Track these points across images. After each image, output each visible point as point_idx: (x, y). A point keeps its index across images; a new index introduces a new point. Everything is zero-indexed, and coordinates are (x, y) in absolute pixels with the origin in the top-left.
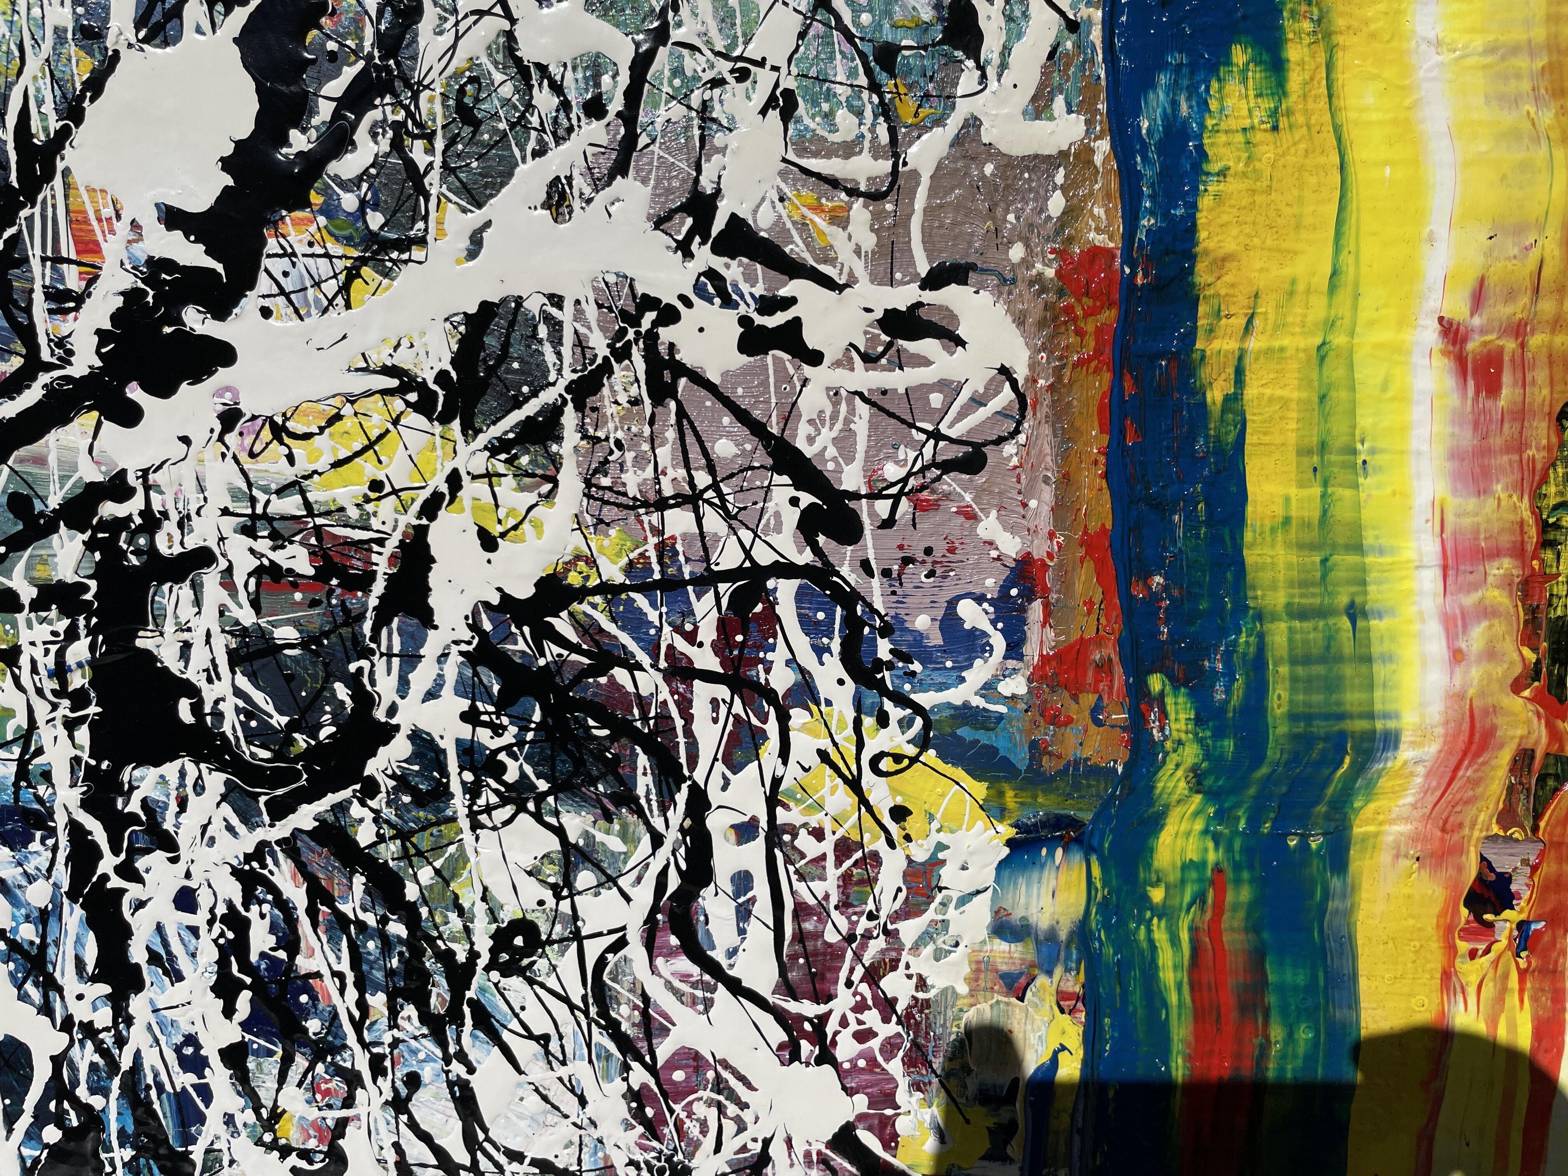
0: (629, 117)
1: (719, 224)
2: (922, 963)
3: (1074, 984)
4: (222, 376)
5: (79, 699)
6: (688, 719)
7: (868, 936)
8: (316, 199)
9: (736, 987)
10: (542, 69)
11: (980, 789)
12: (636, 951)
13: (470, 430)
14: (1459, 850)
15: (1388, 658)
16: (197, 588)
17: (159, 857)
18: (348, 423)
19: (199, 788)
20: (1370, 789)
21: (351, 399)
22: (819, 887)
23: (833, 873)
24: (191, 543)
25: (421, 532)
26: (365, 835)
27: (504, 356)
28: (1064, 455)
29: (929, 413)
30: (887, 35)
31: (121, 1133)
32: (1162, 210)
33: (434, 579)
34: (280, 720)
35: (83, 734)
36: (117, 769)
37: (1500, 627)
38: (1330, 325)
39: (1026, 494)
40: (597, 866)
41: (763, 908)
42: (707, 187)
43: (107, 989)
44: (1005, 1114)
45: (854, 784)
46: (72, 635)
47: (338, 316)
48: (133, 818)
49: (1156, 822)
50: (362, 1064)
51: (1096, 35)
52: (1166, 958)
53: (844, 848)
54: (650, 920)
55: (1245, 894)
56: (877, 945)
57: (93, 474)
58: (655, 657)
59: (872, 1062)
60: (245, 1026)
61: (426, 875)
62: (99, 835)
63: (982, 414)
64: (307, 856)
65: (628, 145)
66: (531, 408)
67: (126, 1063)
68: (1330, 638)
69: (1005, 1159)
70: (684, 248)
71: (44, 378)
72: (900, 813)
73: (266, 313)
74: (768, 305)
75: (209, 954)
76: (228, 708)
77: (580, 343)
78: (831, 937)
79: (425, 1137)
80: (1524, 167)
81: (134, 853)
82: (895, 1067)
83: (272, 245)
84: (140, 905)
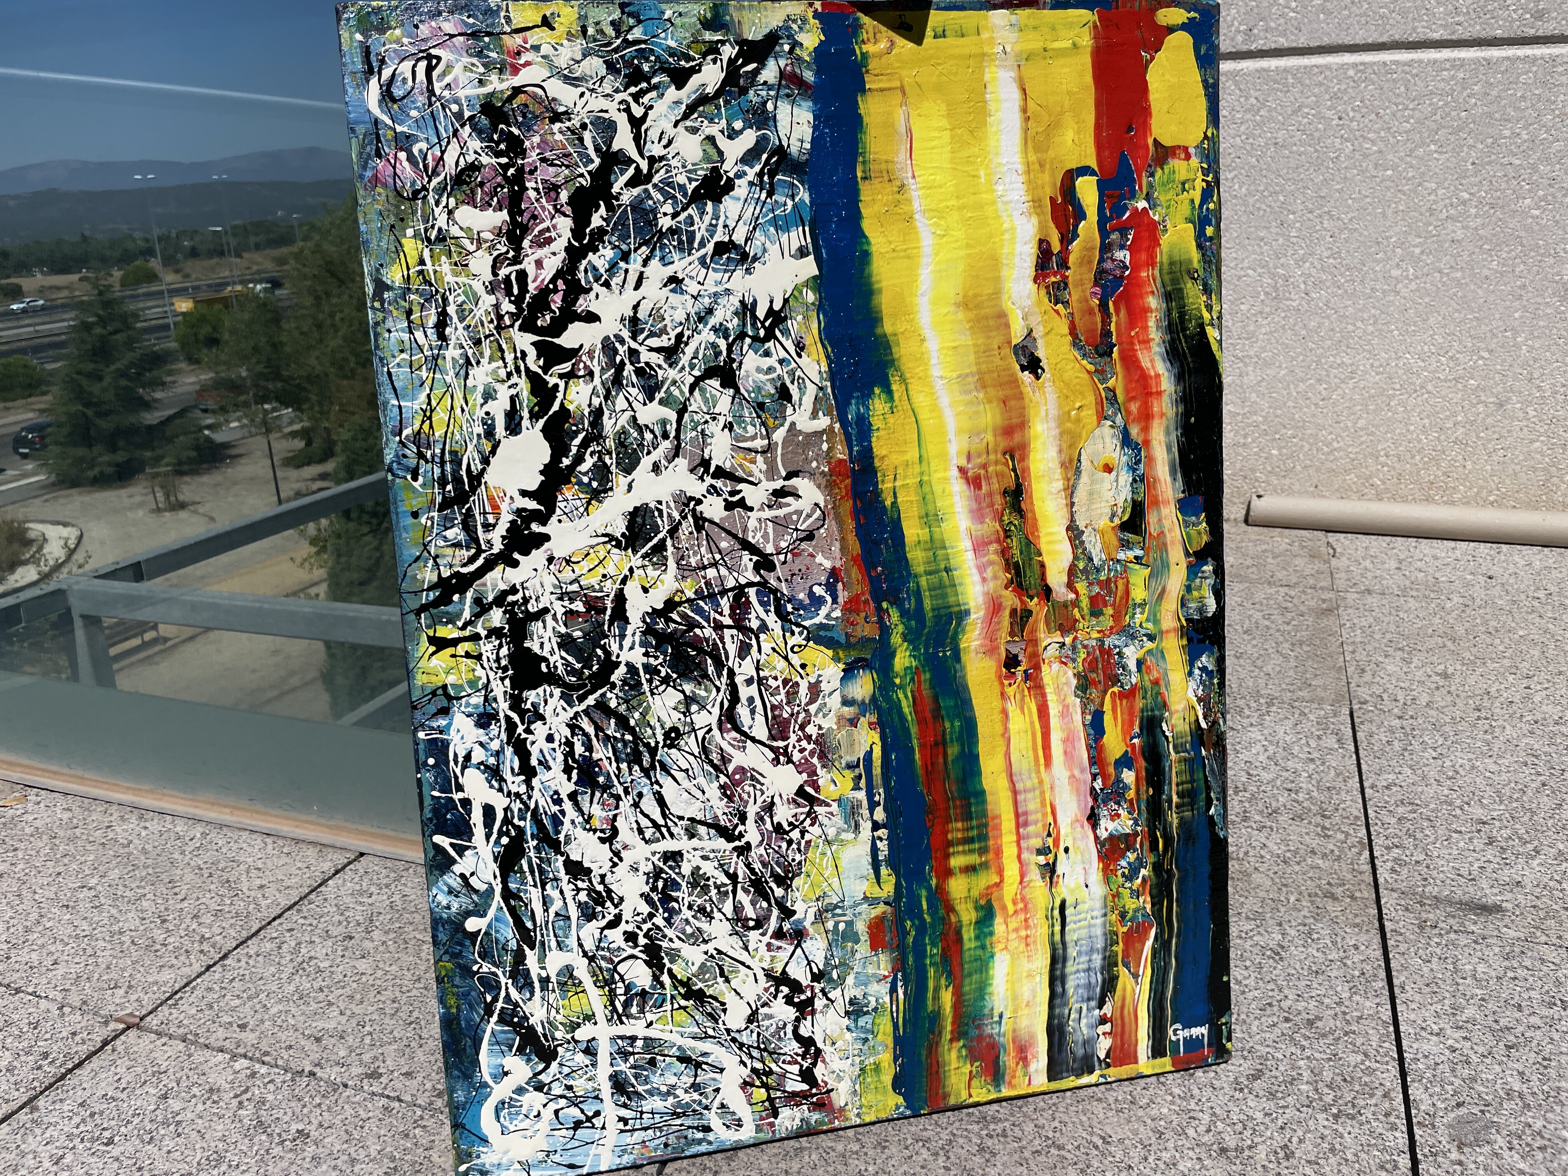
0: (677, 437)
1: (712, 469)
2: (819, 720)
3: (874, 719)
4: (547, 545)
5: (505, 669)
6: (724, 643)
7: (798, 713)
8: (573, 480)
9: (754, 740)
10: (647, 426)
11: (830, 653)
12: (716, 732)
13: (635, 552)
14: (998, 648)
15: (961, 584)
16: (544, 622)
17: (539, 723)
18: (592, 555)
19: (551, 696)
20: (963, 630)
21: (592, 547)
22: (778, 698)
23: (783, 692)
24: (541, 606)
25: (622, 590)
26: (613, 704)
27: (644, 525)
28: (841, 530)
29: (793, 522)
30: (760, 399)
31: (532, 835)
32: (859, 444)
33: (627, 606)
34: (578, 666)
35: (507, 682)
36: (521, 693)
37: (997, 568)
38: (922, 474)
39: (831, 545)
40: (698, 703)
41: (760, 708)
42: (707, 457)
43: (523, 778)
44: (857, 771)
45: (786, 658)
46: (501, 646)
47: (585, 519)
48: (529, 710)
49: (893, 655)
50: (621, 791)
51: (829, 390)
52: (904, 703)
53: (785, 682)
54: (720, 720)
55: (928, 676)
56: (802, 715)
57: (503, 587)
58: (709, 622)
59: (806, 760)
60: (576, 784)
61: (637, 715)
62: (516, 719)
63: (811, 520)
64: (593, 715)
65: (678, 447)
66: (655, 541)
67: (532, 806)
68: (941, 580)
69: (860, 789)
70: (702, 479)
71: (484, 555)
72: (803, 666)
73: (560, 521)
74: (733, 493)
75: (560, 758)
76: (559, 664)
77: (670, 516)
78: (785, 715)
79: (646, 816)
80: (977, 413)
81: (530, 723)
82: (815, 760)
83: (560, 498)
84: (533, 743)
